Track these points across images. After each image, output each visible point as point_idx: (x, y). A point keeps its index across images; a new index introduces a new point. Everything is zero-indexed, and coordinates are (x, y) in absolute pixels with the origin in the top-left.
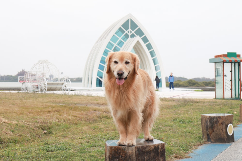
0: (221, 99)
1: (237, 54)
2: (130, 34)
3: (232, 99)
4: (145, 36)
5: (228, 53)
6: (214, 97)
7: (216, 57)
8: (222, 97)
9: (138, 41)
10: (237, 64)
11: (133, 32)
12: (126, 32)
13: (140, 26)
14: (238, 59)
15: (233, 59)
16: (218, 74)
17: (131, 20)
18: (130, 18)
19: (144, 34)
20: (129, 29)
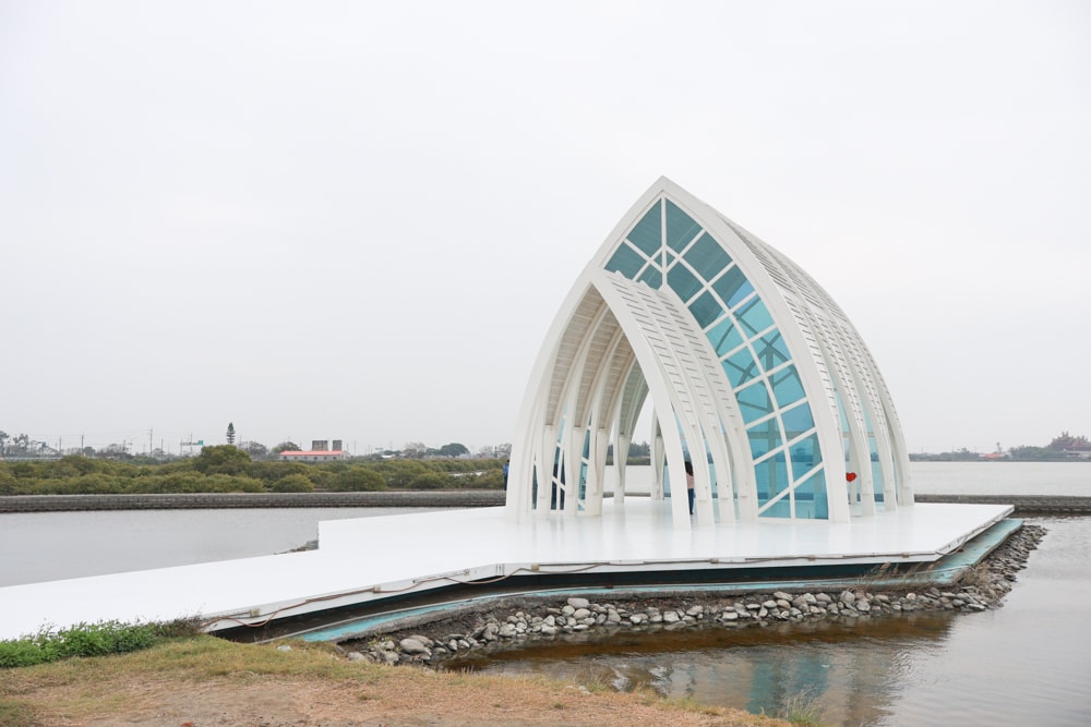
2: (665, 270)
4: (735, 268)
11: (678, 258)
12: (650, 261)
13: (708, 226)
17: (669, 204)
18: (663, 197)
19: (731, 260)
20: (660, 245)
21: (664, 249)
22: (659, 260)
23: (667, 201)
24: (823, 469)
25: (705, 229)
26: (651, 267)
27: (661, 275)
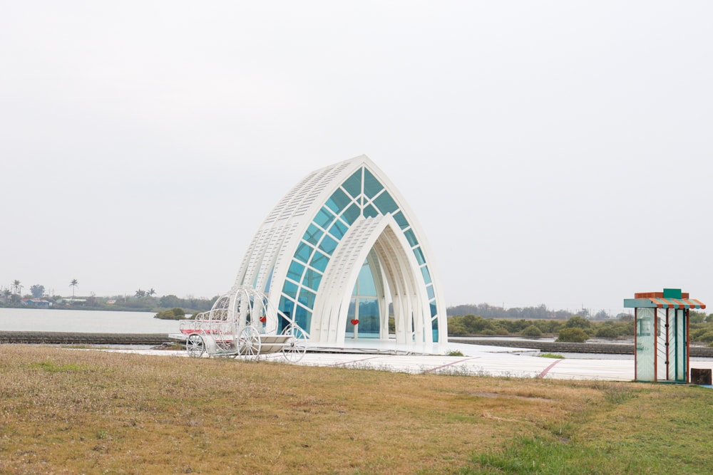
0: (649, 382)
1: (682, 292)
2: (362, 207)
3: (667, 382)
4: (400, 212)
5: (664, 290)
6: (634, 378)
7: (639, 296)
8: (651, 378)
9: (388, 227)
10: (680, 314)
11: (370, 202)
12: (354, 201)
13: (387, 187)
14: (684, 302)
15: (675, 302)
16: (643, 332)
17: (366, 171)
18: (363, 166)
19: (398, 208)
20: (360, 193)
21: (362, 195)
22: (359, 201)
23: (365, 169)
24: (437, 318)
25: (386, 188)
26: (354, 204)
27: (360, 209)
